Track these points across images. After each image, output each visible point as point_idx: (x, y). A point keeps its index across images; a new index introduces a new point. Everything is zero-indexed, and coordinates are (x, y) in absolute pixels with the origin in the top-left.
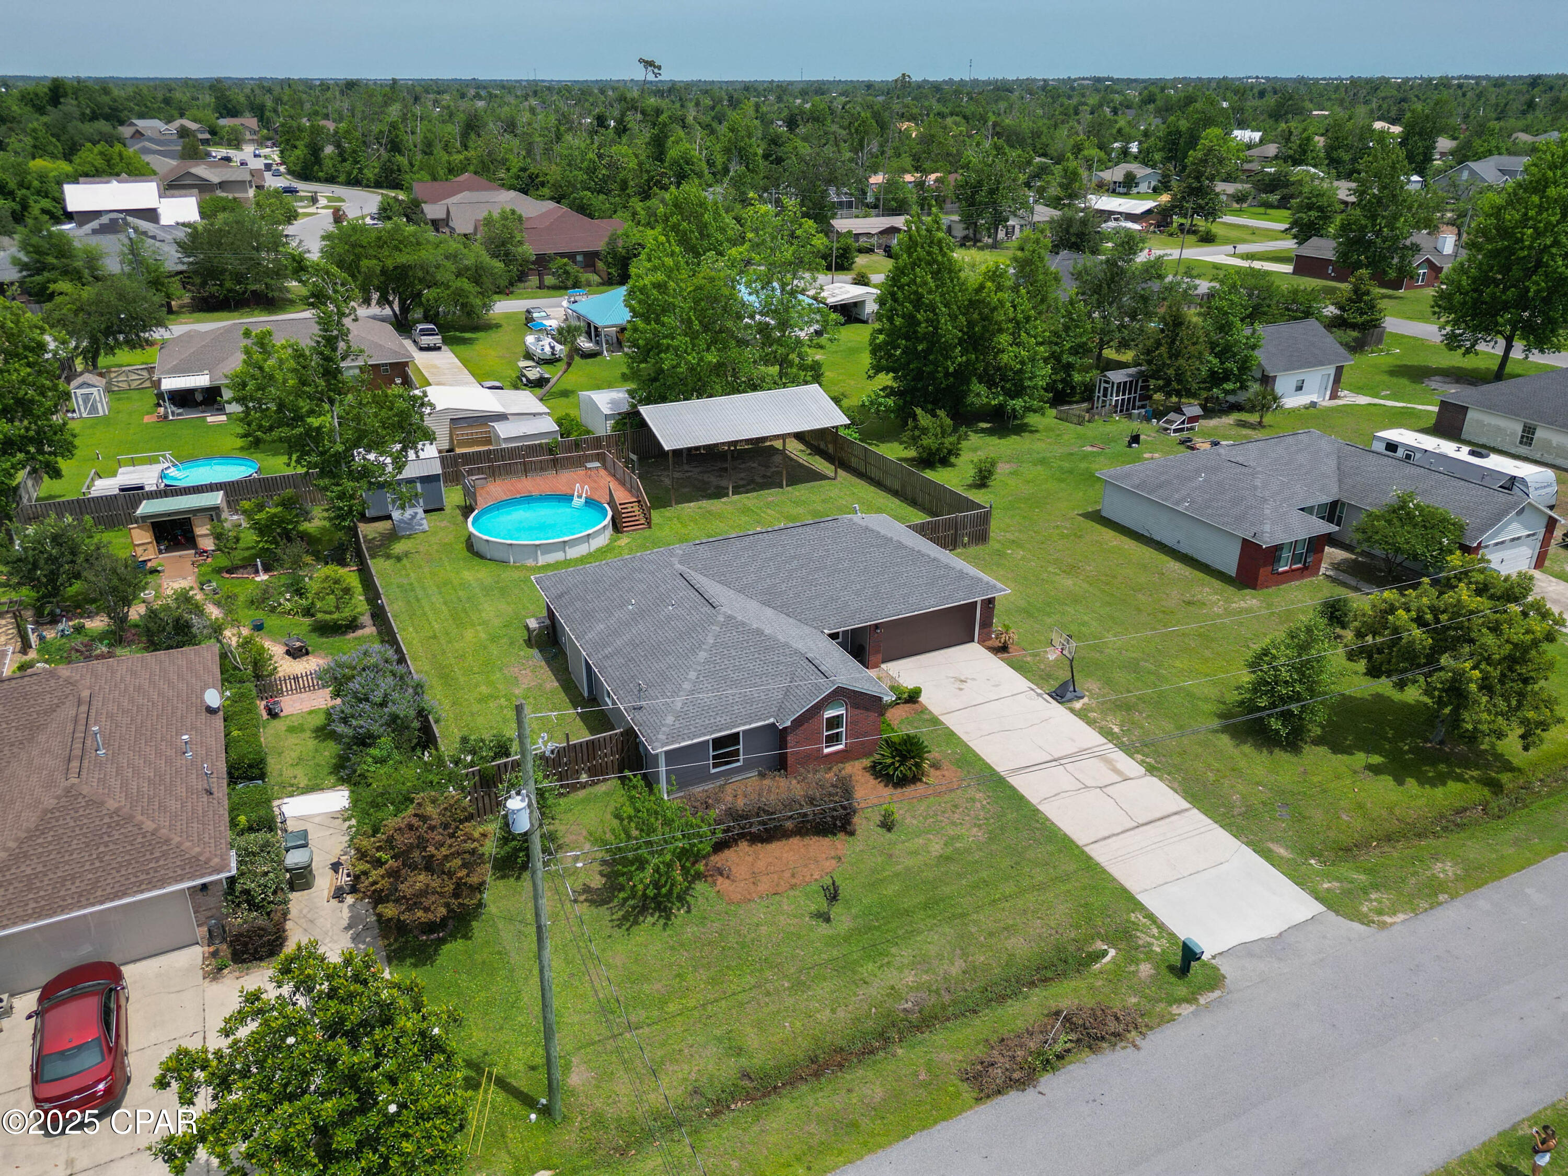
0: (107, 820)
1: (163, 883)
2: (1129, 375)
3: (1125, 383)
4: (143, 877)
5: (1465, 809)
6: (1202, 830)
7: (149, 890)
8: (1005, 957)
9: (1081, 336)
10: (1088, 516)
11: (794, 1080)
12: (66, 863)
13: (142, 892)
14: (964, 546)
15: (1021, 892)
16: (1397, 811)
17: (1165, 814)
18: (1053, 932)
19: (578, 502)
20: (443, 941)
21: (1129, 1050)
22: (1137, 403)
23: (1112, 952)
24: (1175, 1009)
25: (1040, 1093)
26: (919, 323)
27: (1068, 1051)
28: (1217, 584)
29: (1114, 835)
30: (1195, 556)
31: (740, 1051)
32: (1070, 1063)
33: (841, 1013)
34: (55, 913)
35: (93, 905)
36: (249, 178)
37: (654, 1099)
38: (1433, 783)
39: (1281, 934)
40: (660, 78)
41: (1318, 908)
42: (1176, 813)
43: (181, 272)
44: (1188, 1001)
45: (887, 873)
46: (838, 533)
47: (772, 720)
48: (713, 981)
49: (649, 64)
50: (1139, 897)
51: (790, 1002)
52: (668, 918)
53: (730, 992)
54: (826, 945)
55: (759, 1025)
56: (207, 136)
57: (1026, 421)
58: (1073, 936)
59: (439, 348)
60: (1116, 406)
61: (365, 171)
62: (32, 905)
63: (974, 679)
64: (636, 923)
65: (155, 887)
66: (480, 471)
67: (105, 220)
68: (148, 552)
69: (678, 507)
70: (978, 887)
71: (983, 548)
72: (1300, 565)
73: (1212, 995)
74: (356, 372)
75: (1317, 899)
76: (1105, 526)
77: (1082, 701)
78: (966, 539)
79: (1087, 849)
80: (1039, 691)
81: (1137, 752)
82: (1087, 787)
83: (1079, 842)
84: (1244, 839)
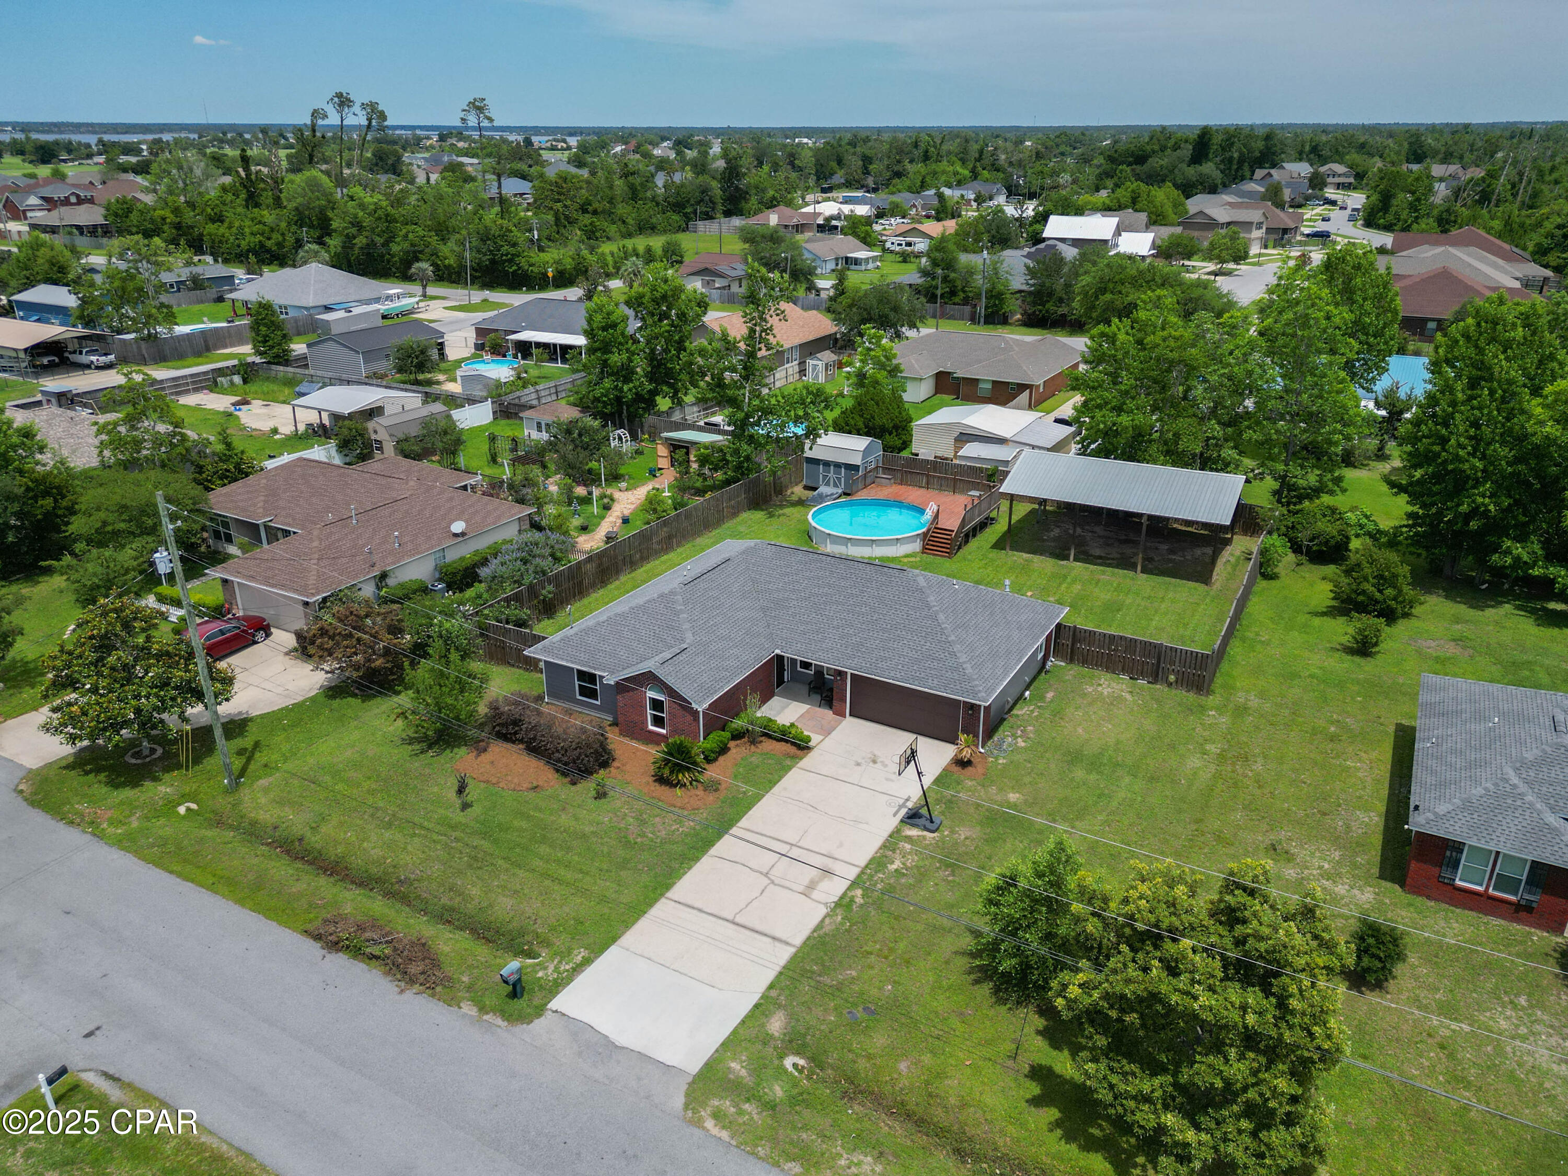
0: (306, 550)
1: (291, 590)
4: (287, 583)
6: (760, 961)
7: (284, 590)
10: (1403, 729)
13: (281, 589)
14: (1170, 685)
15: (571, 884)
16: (971, 1111)
17: (767, 932)
18: (534, 918)
19: (926, 517)
27: (377, 957)
29: (700, 910)
31: (316, 828)
32: (368, 964)
35: (264, 585)
37: (262, 815)
38: (1073, 1136)
39: (623, 1048)
41: (695, 1067)
42: (774, 938)
44: (481, 1008)
45: (540, 815)
47: (606, 674)
50: (612, 949)
51: (370, 826)
54: (438, 819)
58: (540, 930)
63: (884, 766)
64: (410, 744)
65: (286, 590)
66: (888, 472)
67: (1042, 246)
68: (664, 463)
69: (1010, 553)
70: (558, 861)
71: (1191, 697)
72: (1512, 898)
73: (499, 1021)
74: (989, 386)
75: (706, 1064)
76: (1396, 748)
77: (925, 833)
78: (1172, 678)
79: (662, 900)
80: (910, 804)
81: (865, 889)
82: (766, 875)
83: (669, 894)
84: (774, 993)
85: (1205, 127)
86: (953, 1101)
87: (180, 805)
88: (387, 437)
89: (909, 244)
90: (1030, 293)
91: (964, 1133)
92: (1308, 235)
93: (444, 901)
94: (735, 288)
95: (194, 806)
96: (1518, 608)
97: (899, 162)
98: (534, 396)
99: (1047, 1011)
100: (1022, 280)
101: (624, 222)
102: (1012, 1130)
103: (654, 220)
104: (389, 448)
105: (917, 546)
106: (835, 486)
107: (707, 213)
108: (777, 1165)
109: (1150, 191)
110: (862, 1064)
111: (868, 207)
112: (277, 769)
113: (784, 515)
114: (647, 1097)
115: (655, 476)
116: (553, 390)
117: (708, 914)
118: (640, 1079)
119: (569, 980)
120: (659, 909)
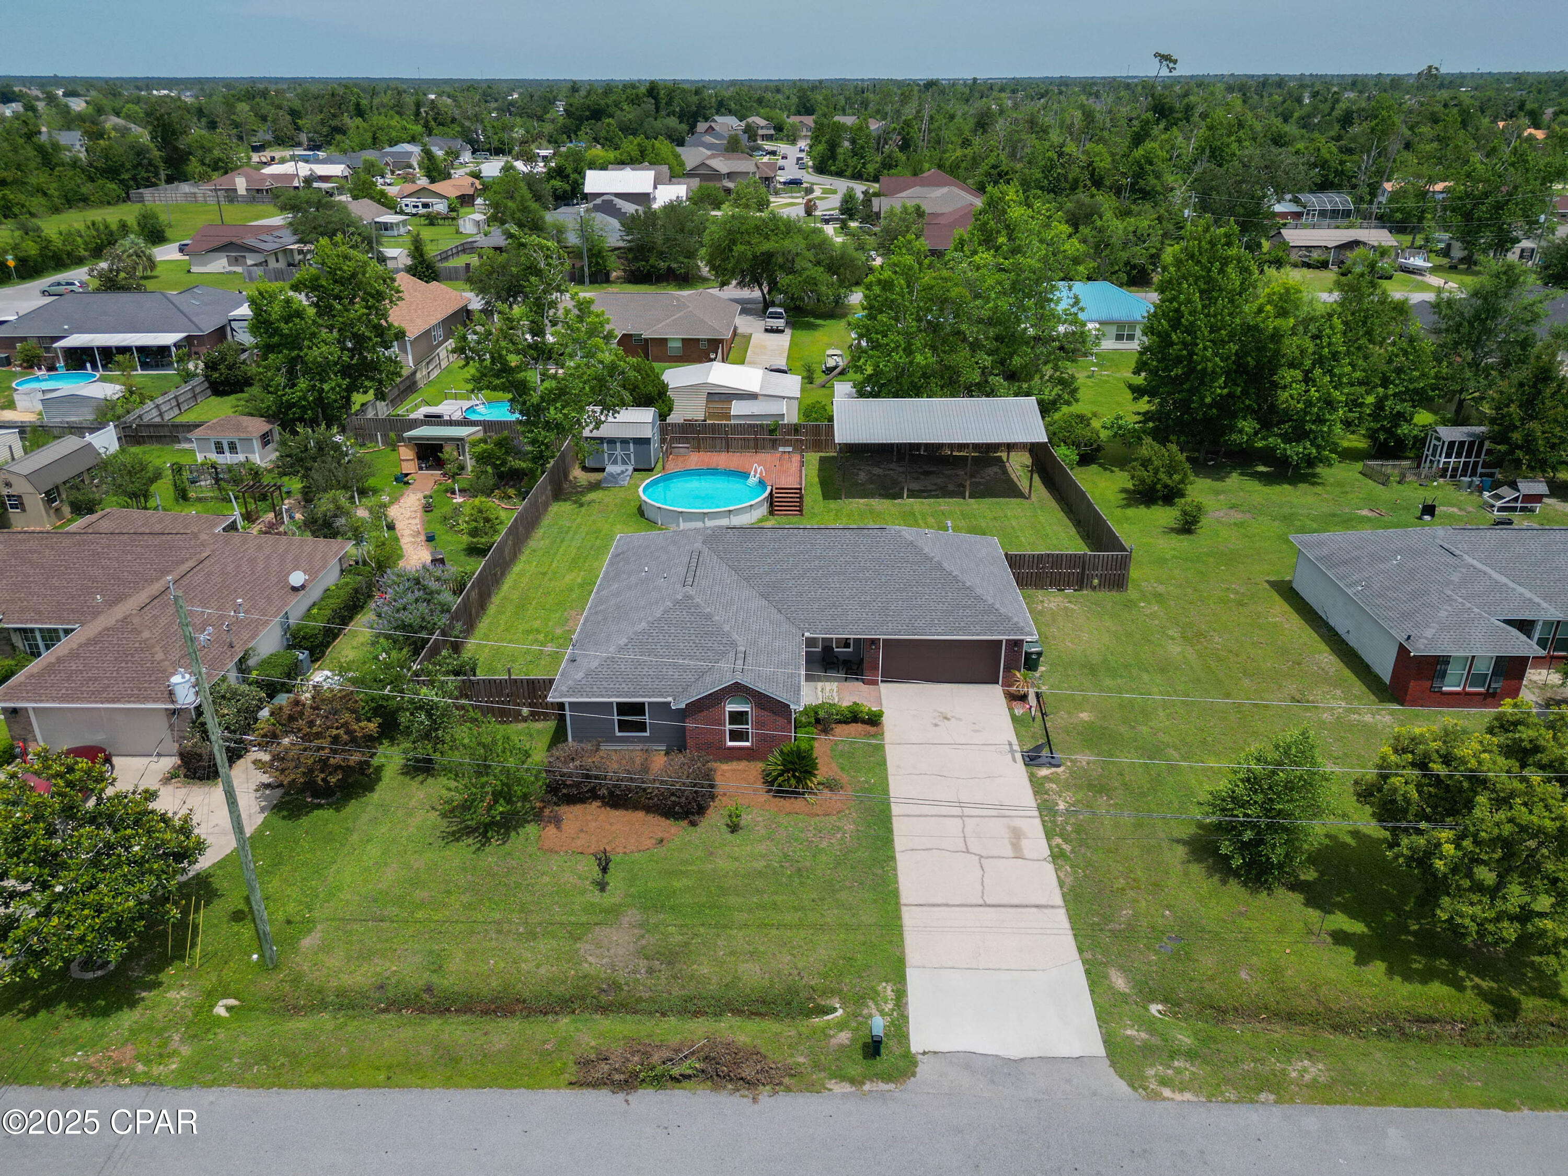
0: (137, 645)
1: (146, 699)
2: (1469, 435)
3: (1462, 443)
4: (136, 692)
5: (1434, 1021)
6: (1048, 932)
7: (134, 702)
8: (729, 979)
9: (1417, 380)
10: (1274, 585)
11: (465, 1009)
12: (98, 668)
13: (129, 702)
14: (1094, 588)
15: (800, 926)
16: (1324, 990)
17: (1027, 903)
18: (796, 972)
19: (753, 480)
20: (319, 806)
21: (745, 1100)
22: (1479, 470)
23: (840, 1012)
24: (831, 1084)
25: (627, 1101)
26: (1172, 344)
27: (689, 1077)
28: (1358, 687)
29: (947, 905)
30: (1362, 653)
31: (438, 970)
32: (684, 1088)
33: (542, 971)
34: (72, 701)
35: (96, 702)
36: (754, 169)
37: (347, 980)
38: (1408, 976)
39: (1022, 1060)
40: (1175, 73)
41: (1099, 1050)
42: (1037, 906)
43: (619, 248)
44: (852, 1081)
45: (694, 868)
46: (878, 542)
47: (670, 699)
48: (469, 906)
49: (1165, 58)
50: (909, 972)
51: (510, 944)
52: (483, 845)
53: (474, 918)
54: (584, 910)
55: (470, 954)
56: (772, 132)
57: (1318, 470)
58: (813, 983)
59: (782, 331)
60: (1445, 470)
61: (868, 166)
62: (63, 691)
63: (960, 719)
64: (457, 840)
65: (139, 702)
66: (686, 440)
67: (598, 201)
68: (410, 467)
69: (847, 501)
70: (763, 907)
71: (1115, 595)
72: (1481, 690)
73: (883, 1086)
74: (679, 344)
75: (1105, 1042)
76: (1286, 599)
77: (1054, 770)
78: (1096, 582)
79: (904, 909)
80: (1016, 748)
81: (1061, 835)
82: (968, 852)
83: (903, 900)
84: (1089, 956)
85: (652, 82)
86: (1304, 987)
87: (212, 1006)
88: (29, 488)
89: (425, 206)
90: (630, 249)
91: (1331, 1010)
92: (785, 183)
93: (676, 991)
94: (272, 264)
95: (232, 1002)
96: (1242, 474)
97: (334, 116)
98: (155, 413)
99: (1296, 886)
100: (617, 235)
101: (45, 194)
102: (1365, 991)
103: (84, 190)
104: (35, 501)
105: (764, 510)
106: (624, 462)
107: (147, 179)
108: (1252, 1101)
109: (653, 146)
110: (1209, 988)
111: (342, 166)
112: (312, 921)
113: (593, 501)
114: (1095, 1094)
115: (407, 483)
116: (174, 403)
117: (958, 906)
118: (1068, 1081)
119: (904, 1018)
120: (910, 918)
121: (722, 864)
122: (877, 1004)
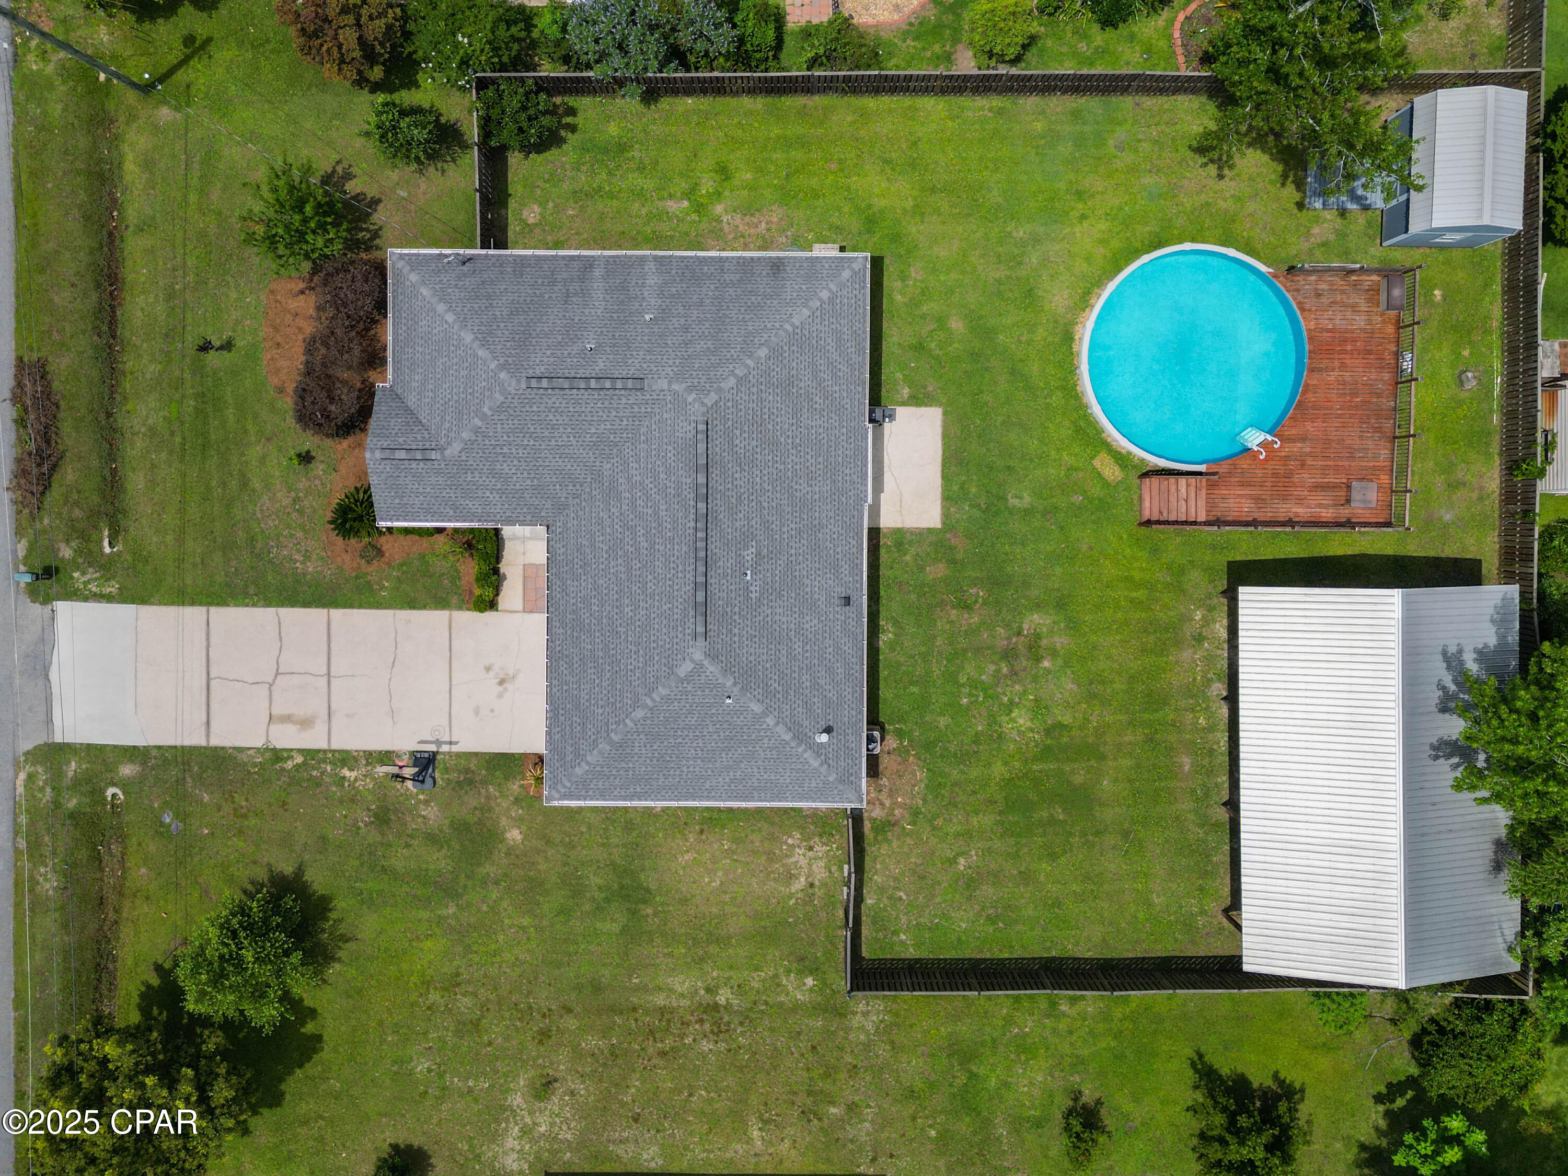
6: (179, 725)
15: (183, 520)
17: (212, 716)
21: (6, 482)
23: (107, 550)
24: (24, 543)
29: (208, 646)
31: (139, 228)
33: (137, 313)
39: (48, 680)
44: (27, 557)
45: (250, 425)
50: (132, 607)
51: (162, 281)
79: (204, 609)
80: (445, 748)
81: (305, 763)
82: (277, 674)
83: (213, 610)
84: (154, 753)
108: (17, 833)
114: (18, 725)
117: (208, 655)
118: (30, 710)
119: (86, 599)
120: (193, 615)
121: (255, 452)
122: (96, 579)
